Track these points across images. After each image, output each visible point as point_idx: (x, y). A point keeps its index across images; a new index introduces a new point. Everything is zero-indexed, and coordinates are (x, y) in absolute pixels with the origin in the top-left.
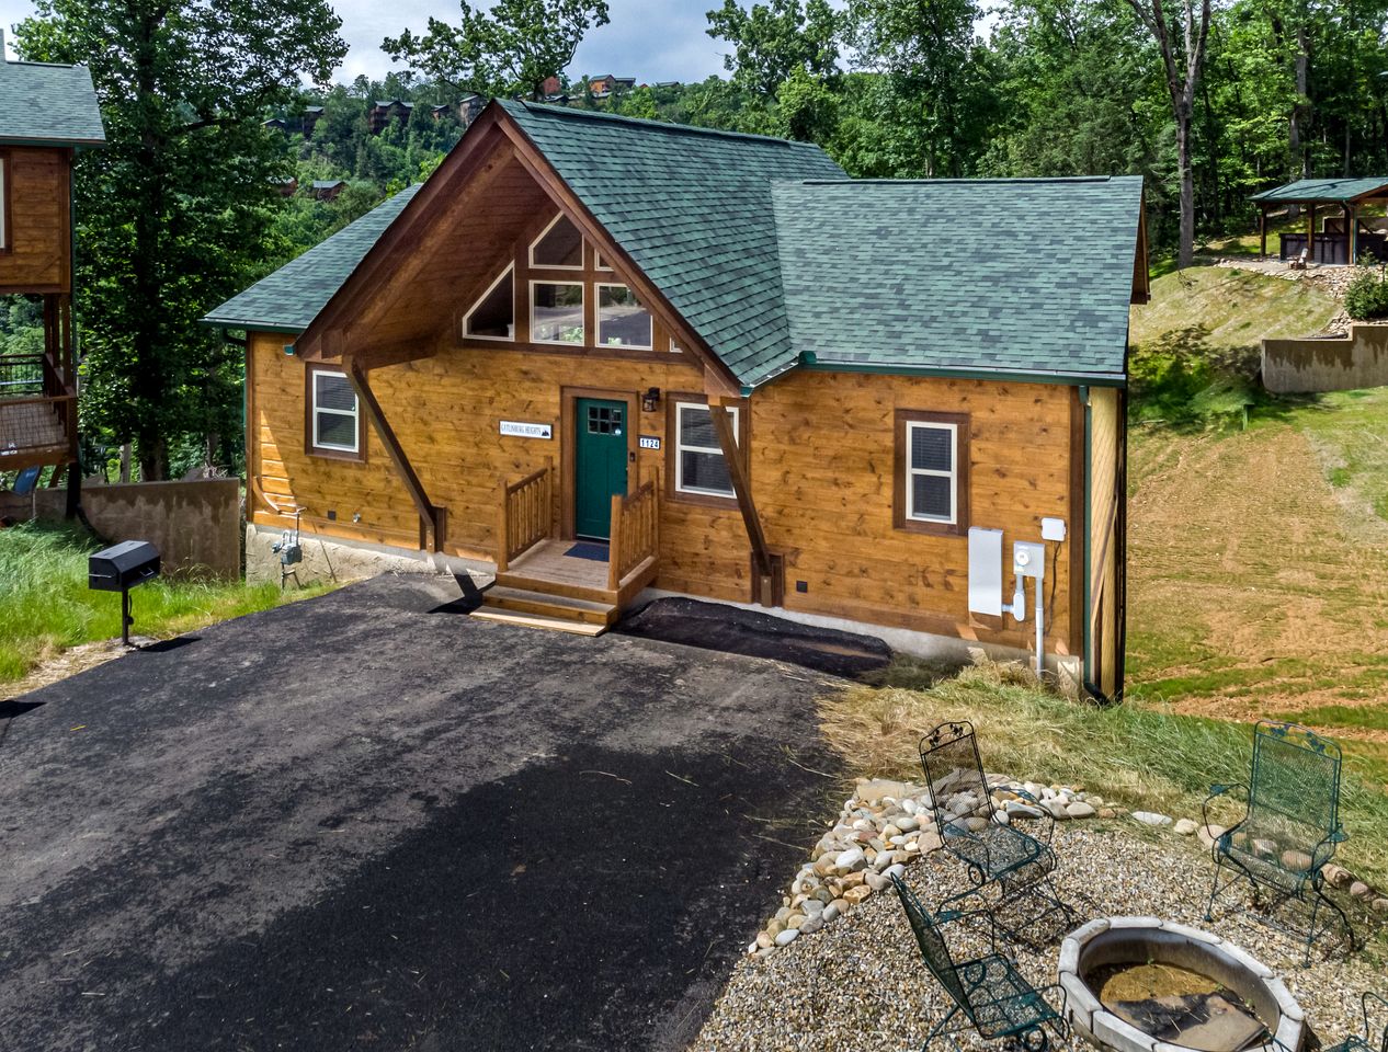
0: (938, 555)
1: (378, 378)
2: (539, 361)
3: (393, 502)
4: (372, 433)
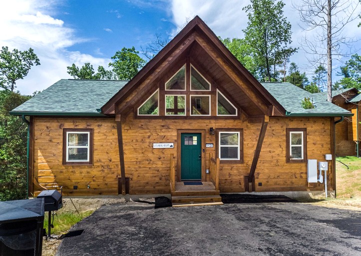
0: (298, 169)
1: (99, 132)
2: (168, 121)
3: (105, 179)
4: (95, 153)
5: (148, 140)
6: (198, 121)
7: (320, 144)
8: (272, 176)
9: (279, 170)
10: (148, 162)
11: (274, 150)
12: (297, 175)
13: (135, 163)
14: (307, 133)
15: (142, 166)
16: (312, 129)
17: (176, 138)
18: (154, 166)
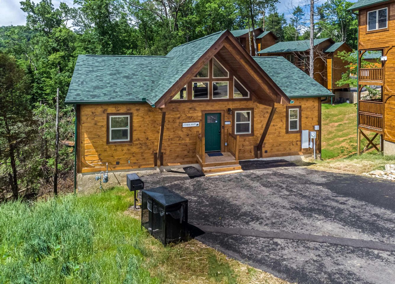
0: (295, 138)
1: (137, 116)
2: (195, 104)
3: (143, 154)
4: (135, 133)
5: (178, 121)
6: (218, 103)
7: (310, 118)
8: (275, 144)
9: (280, 140)
10: (178, 139)
11: (277, 124)
12: (294, 143)
13: (167, 140)
14: (302, 109)
15: (173, 142)
16: (305, 106)
17: (200, 118)
18: (183, 142)
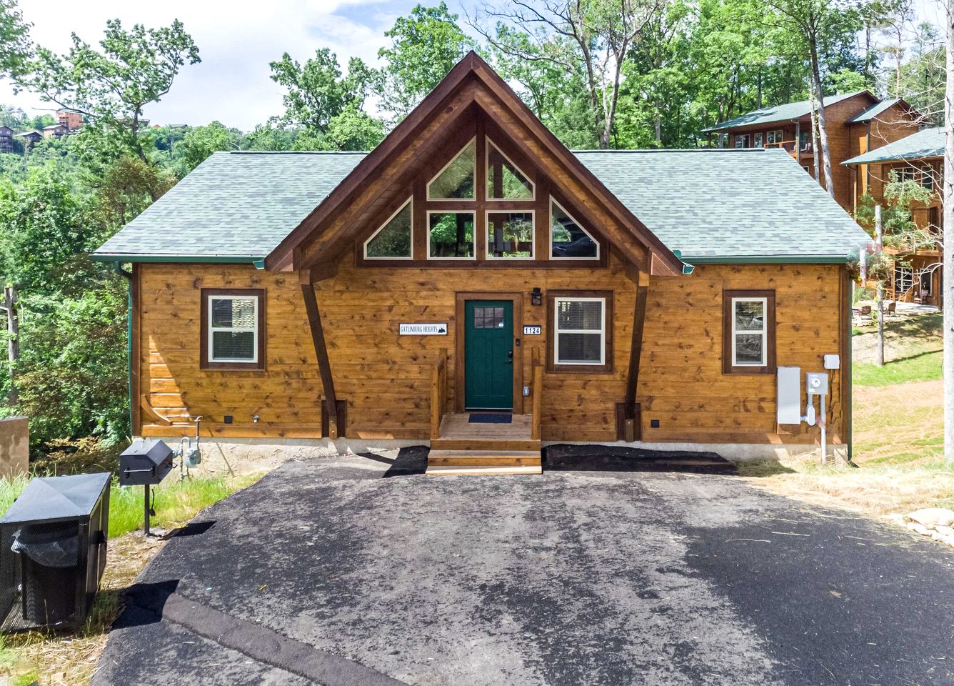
0: (754, 389)
1: (278, 298)
2: (435, 274)
3: (293, 402)
4: (271, 343)
5: (387, 317)
6: (504, 272)
7: (810, 329)
8: (686, 404)
9: (703, 391)
10: (386, 367)
11: (692, 343)
12: (749, 405)
13: (358, 367)
14: (777, 301)
15: (374, 375)
16: (790, 290)
17: (452, 312)
18: (402, 376)
